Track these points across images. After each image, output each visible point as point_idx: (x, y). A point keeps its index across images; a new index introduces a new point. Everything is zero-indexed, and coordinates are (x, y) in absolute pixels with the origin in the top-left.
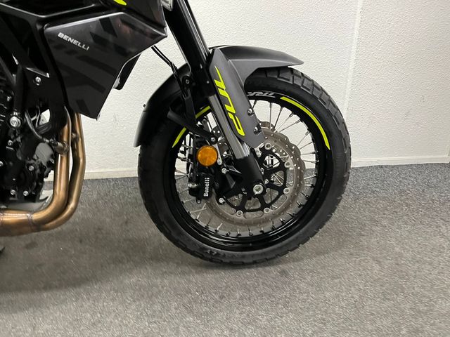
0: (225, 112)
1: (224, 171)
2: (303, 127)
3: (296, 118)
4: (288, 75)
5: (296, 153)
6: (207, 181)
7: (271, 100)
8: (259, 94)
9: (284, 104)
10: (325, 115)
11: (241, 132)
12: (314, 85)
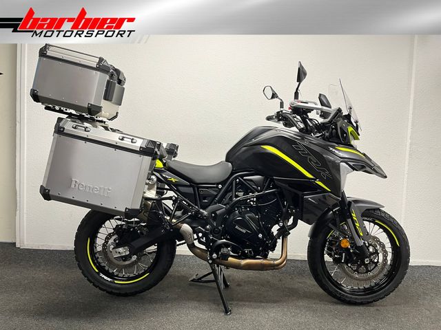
0: (355, 226)
1: (351, 251)
2: (385, 235)
3: (381, 230)
4: (378, 212)
5: (383, 246)
6: (344, 254)
7: (370, 222)
8: (366, 219)
9: (375, 224)
10: (396, 230)
11: (361, 234)
12: (390, 216)
